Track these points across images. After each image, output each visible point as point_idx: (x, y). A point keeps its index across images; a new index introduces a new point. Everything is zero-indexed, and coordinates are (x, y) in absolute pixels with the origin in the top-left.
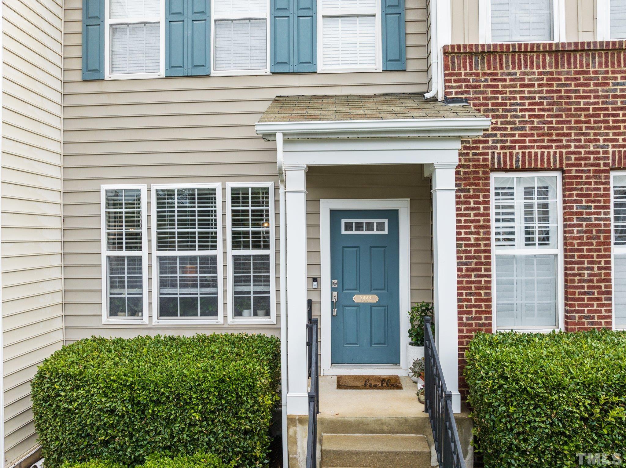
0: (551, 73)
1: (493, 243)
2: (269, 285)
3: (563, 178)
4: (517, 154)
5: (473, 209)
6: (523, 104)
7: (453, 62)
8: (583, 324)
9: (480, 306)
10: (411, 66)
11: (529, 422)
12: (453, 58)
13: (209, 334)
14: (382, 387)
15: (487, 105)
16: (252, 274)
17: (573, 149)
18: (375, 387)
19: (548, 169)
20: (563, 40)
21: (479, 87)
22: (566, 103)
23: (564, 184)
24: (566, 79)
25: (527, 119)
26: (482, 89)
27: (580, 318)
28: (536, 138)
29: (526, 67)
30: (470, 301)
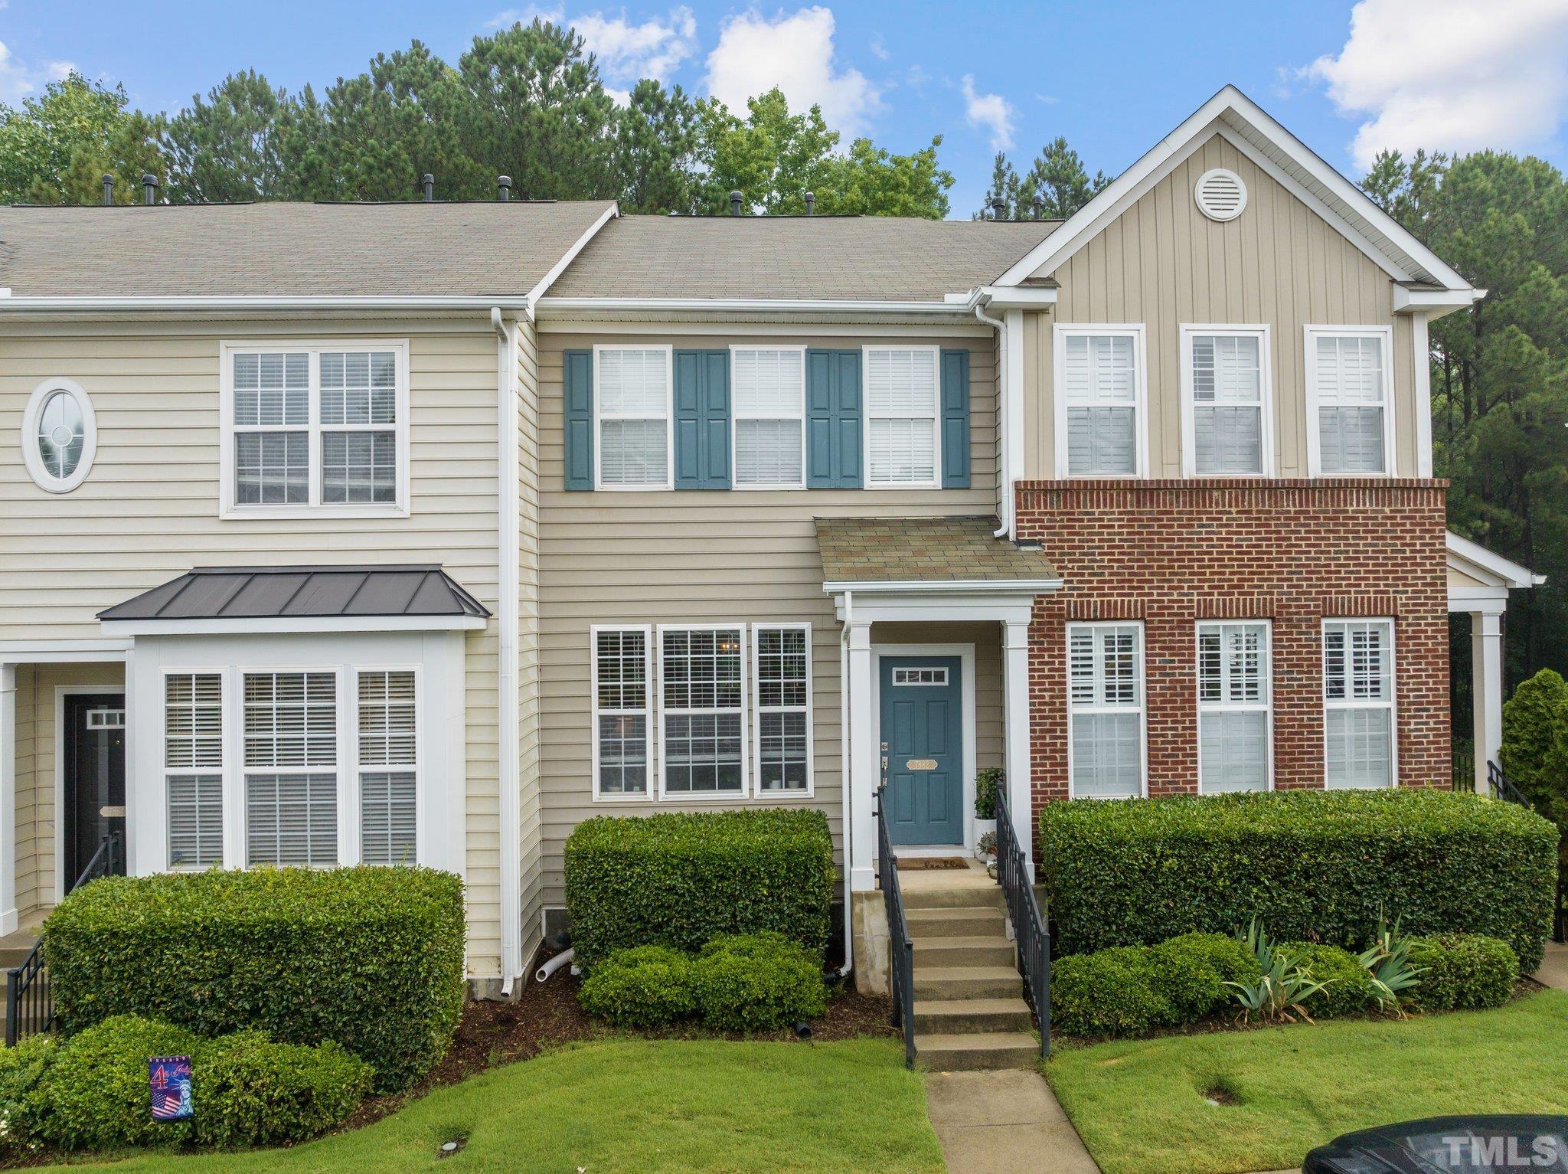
0: (1132, 513)
1: (1070, 699)
2: (804, 750)
3: (1146, 628)
4: (1096, 602)
5: (1047, 663)
6: (1102, 547)
7: (1026, 500)
8: (1167, 790)
9: (1056, 771)
10: (976, 482)
11: (1096, 876)
12: (1026, 495)
13: (738, 810)
14: (946, 868)
15: (1062, 547)
16: (783, 736)
17: (1155, 597)
18: (938, 868)
19: (1129, 619)
20: (1147, 477)
21: (1054, 527)
22: (1149, 546)
23: (1147, 635)
24: (1148, 520)
25: (1106, 564)
26: (1057, 530)
27: (1163, 783)
28: (1115, 584)
29: (1105, 506)
30: (1044, 765)
